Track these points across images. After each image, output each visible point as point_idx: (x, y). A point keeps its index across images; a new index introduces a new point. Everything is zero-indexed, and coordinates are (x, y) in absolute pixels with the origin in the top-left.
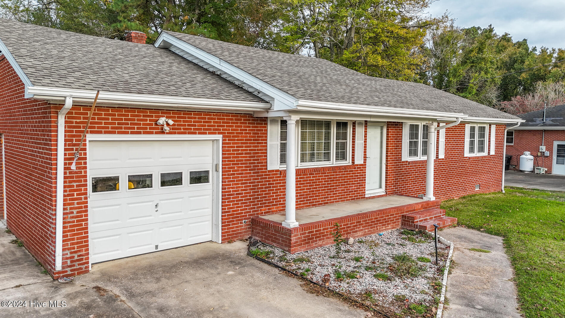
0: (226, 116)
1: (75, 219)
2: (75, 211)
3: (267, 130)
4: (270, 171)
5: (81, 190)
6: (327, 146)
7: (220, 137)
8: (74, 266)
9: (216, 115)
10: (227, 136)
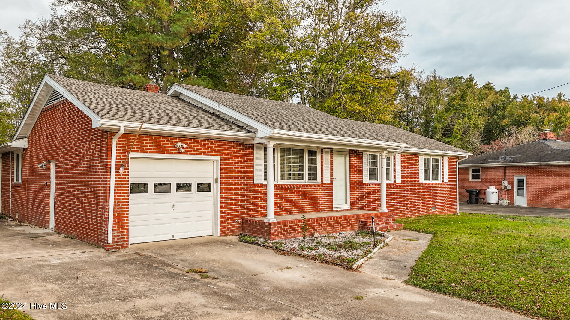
0: (224, 143)
1: (121, 210)
2: (121, 204)
3: (253, 154)
4: (256, 185)
5: (125, 190)
6: (301, 168)
7: (218, 158)
8: (119, 242)
9: (216, 142)
10: (224, 158)
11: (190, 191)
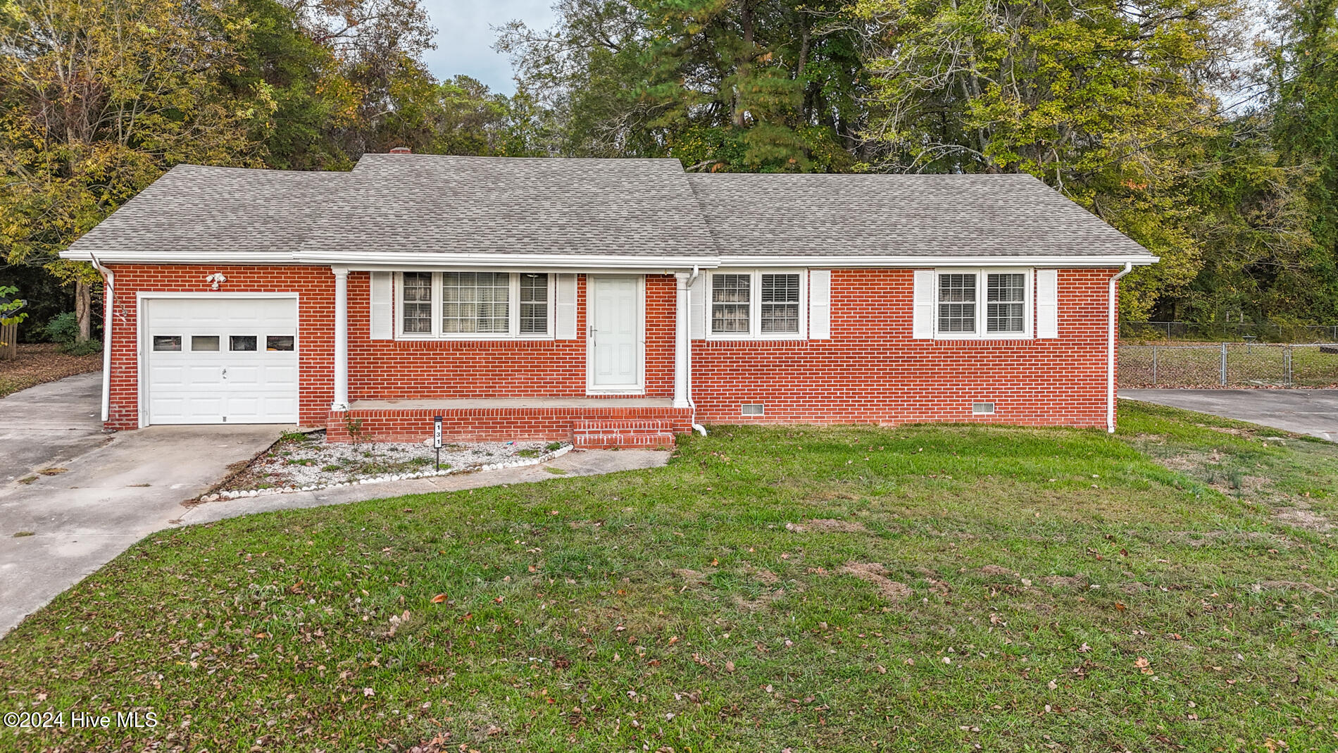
0: (303, 269)
1: (124, 375)
2: (124, 367)
3: (369, 287)
4: (374, 341)
5: (129, 347)
6: (504, 310)
7: (296, 295)
8: (122, 420)
10: (305, 295)
11: (254, 348)
